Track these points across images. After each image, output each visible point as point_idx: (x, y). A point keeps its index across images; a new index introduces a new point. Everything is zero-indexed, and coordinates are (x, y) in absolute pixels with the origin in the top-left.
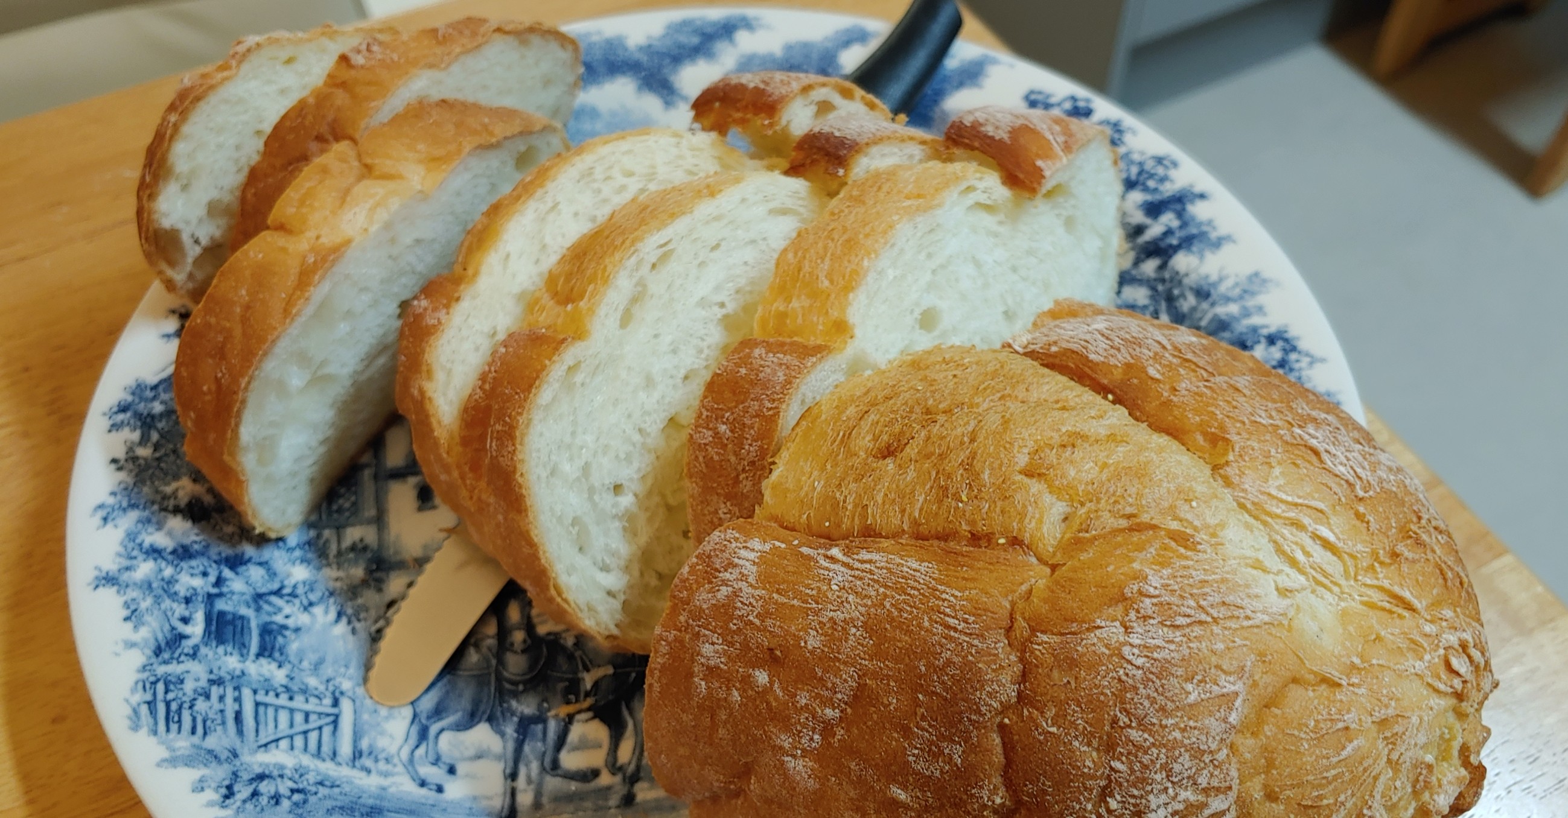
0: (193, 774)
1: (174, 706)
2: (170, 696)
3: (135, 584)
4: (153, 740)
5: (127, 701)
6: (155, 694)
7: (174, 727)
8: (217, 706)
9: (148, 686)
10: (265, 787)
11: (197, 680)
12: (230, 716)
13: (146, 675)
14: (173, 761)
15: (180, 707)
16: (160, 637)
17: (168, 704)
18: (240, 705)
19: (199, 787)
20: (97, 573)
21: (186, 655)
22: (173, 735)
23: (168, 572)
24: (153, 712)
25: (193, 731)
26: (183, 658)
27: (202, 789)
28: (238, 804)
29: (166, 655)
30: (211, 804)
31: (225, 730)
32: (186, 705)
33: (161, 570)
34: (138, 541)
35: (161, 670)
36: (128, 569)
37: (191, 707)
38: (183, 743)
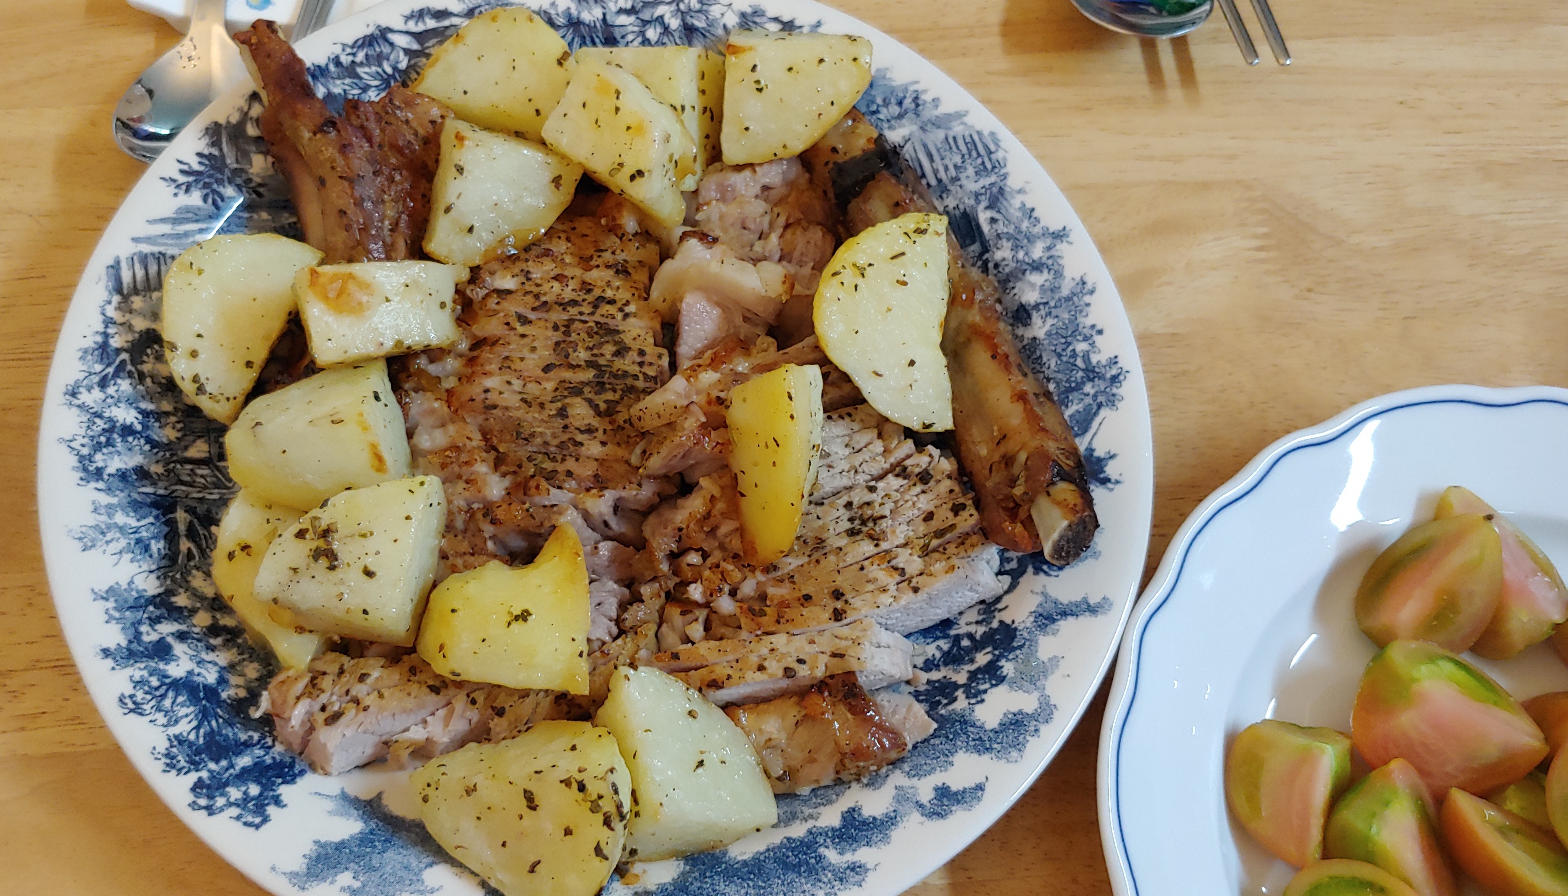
0: (943, 110)
1: (974, 154)
2: (979, 161)
3: (1039, 238)
4: (978, 128)
5: (1006, 151)
6: (990, 159)
7: (968, 140)
8: (947, 161)
9: (997, 165)
10: (895, 110)
11: (968, 177)
12: (936, 157)
13: (1003, 171)
14: (959, 116)
15: (970, 154)
16: (1005, 203)
17: (979, 155)
18: (932, 167)
19: (936, 101)
20: (1069, 239)
21: (981, 194)
22: (967, 134)
23: (1021, 255)
24: (986, 147)
25: (954, 138)
26: (983, 191)
27: (933, 100)
28: (908, 95)
29: (995, 190)
30: (925, 91)
31: (936, 145)
32: (967, 156)
33: (1026, 254)
34: (1052, 272)
35: (993, 178)
36: (1049, 248)
37: (963, 156)
38: (958, 129)
